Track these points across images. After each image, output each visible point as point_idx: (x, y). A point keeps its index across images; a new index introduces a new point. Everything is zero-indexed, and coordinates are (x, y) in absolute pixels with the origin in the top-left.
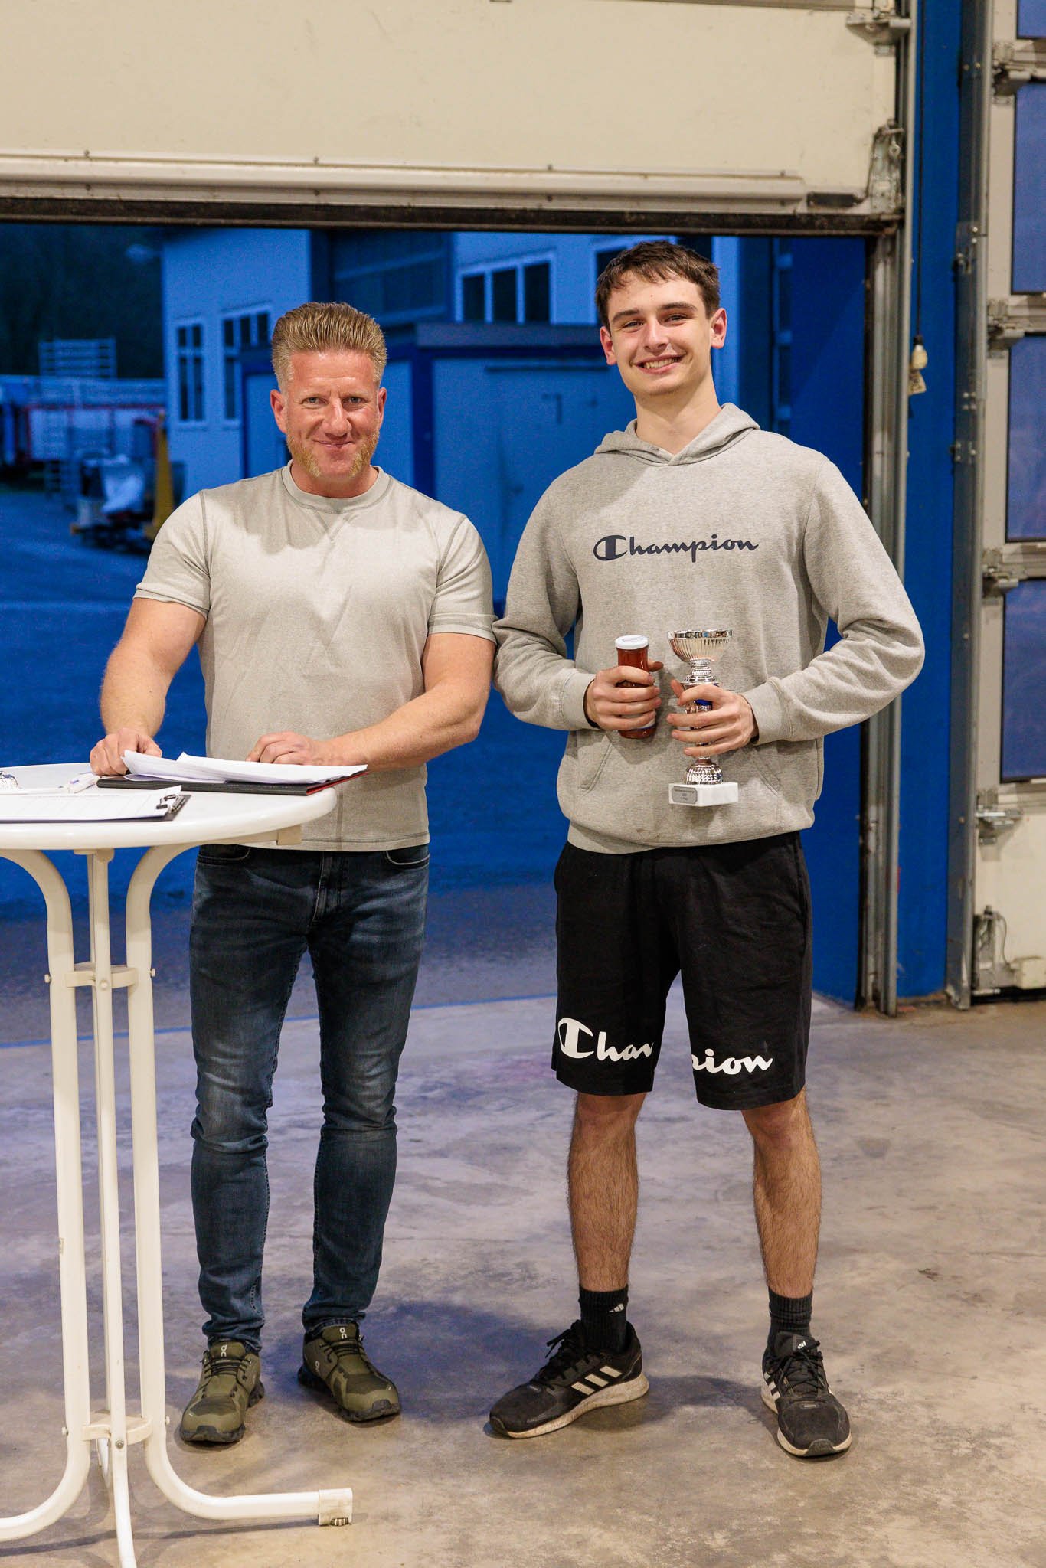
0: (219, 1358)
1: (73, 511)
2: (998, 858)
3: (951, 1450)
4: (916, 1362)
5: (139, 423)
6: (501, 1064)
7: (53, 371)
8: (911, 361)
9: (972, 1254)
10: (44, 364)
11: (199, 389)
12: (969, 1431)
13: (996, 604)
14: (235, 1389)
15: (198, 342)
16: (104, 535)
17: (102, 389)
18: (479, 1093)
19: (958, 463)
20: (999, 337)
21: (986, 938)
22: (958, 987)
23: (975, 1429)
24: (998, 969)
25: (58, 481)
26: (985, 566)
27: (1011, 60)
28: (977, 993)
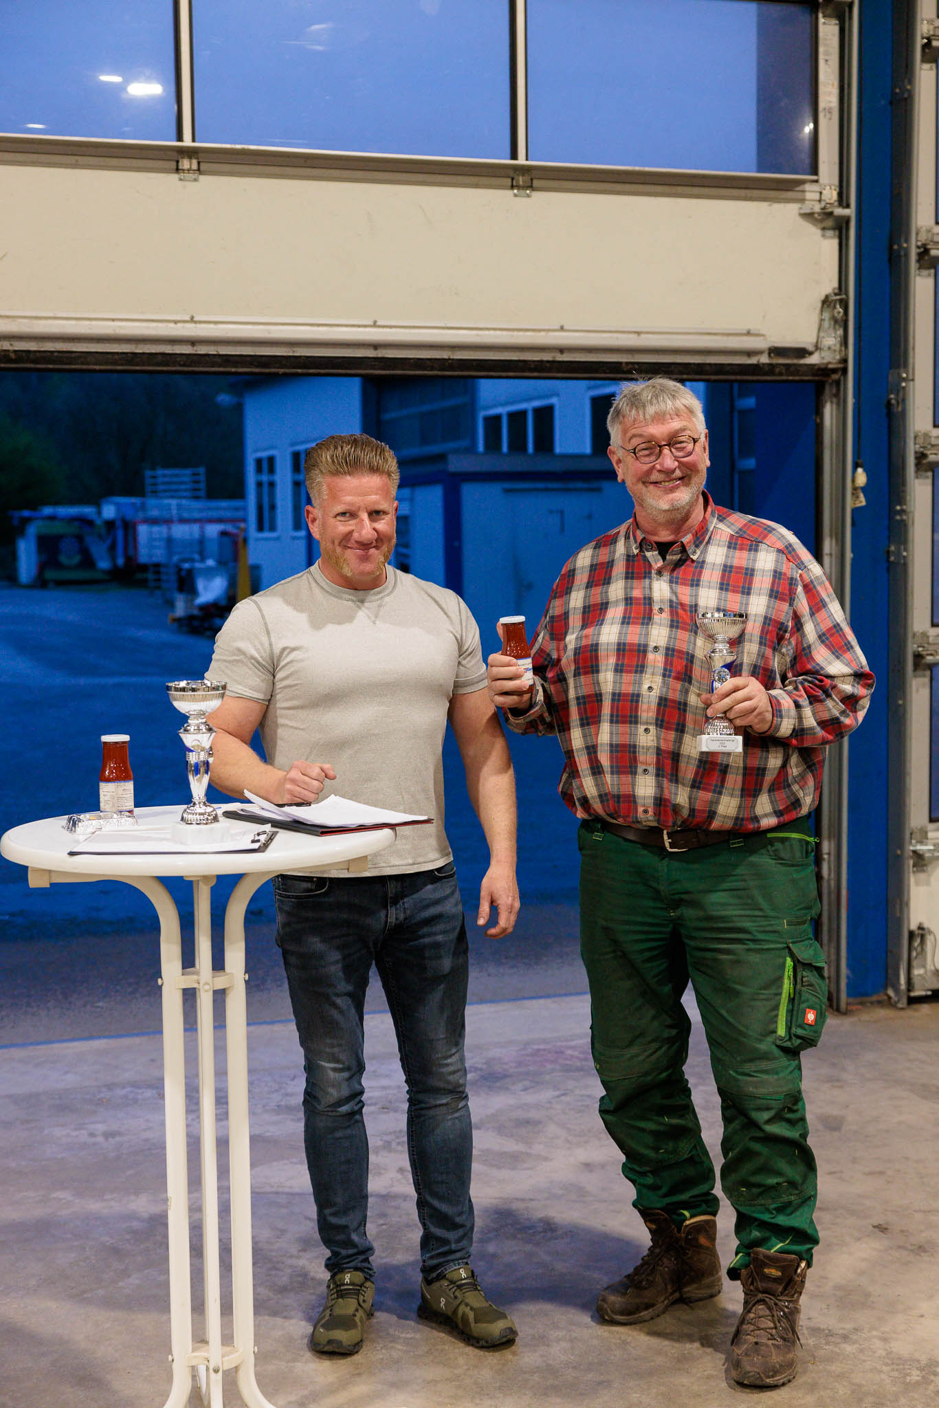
0: (344, 1285)
1: (171, 604)
2: (928, 883)
3: (904, 1377)
4: (873, 1302)
5: (224, 534)
6: (523, 1052)
7: (155, 493)
8: (853, 480)
9: (915, 1211)
10: (148, 489)
11: (273, 507)
12: (918, 1361)
13: (924, 676)
14: (357, 1310)
15: (272, 470)
16: (196, 623)
17: (196, 507)
18: (505, 1076)
19: (893, 562)
20: (924, 461)
21: (919, 949)
22: (897, 990)
23: (924, 1359)
24: (929, 974)
25: (159, 580)
26: (915, 646)
27: (932, 241)
28: (912, 994)
